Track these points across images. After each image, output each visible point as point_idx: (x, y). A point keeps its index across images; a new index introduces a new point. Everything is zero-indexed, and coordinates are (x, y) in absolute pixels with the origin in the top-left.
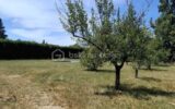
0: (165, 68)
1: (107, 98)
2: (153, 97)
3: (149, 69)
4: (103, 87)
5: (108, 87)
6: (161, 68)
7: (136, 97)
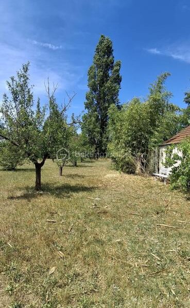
0: (89, 164)
1: (24, 201)
2: (74, 194)
3: (76, 165)
4: (20, 189)
5: (27, 188)
6: (87, 164)
7: (58, 196)
